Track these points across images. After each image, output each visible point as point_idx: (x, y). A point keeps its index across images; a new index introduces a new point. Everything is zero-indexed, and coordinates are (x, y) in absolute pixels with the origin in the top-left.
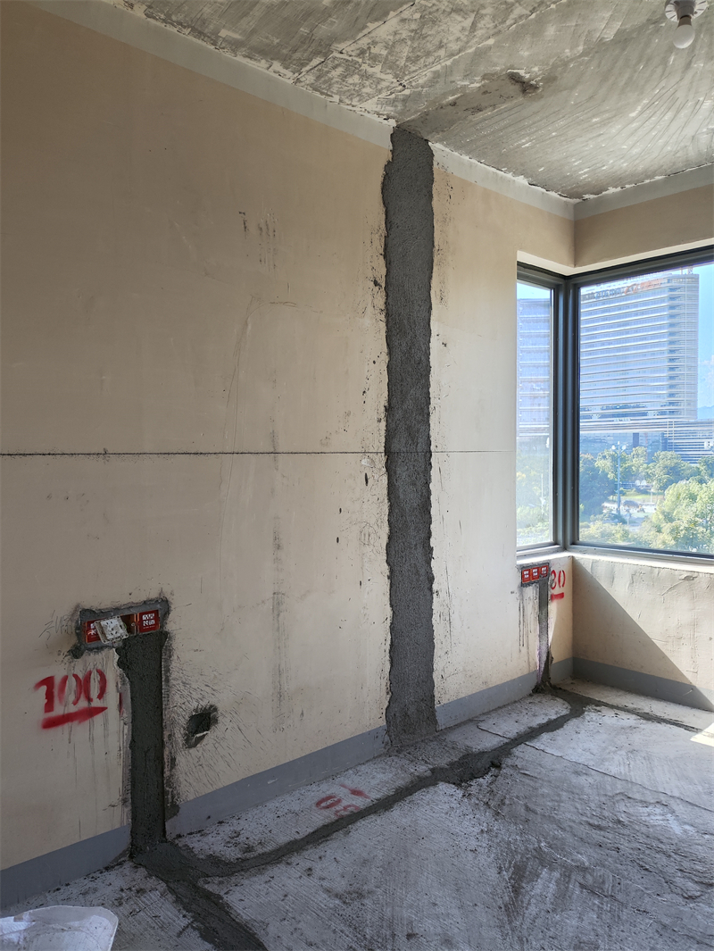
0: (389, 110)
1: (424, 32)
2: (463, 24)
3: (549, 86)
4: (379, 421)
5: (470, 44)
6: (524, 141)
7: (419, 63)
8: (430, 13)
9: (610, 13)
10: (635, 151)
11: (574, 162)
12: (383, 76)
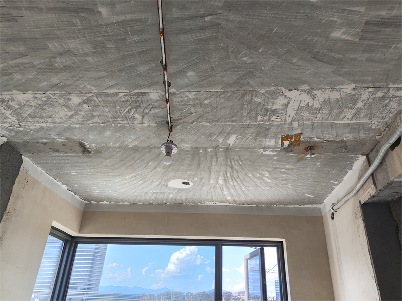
0: (6, 133)
1: (44, 107)
2: (67, 113)
3: (97, 154)
5: (66, 123)
6: (74, 171)
7: (35, 119)
8: (52, 101)
9: (135, 138)
10: (122, 190)
11: (94, 187)
12: (10, 117)
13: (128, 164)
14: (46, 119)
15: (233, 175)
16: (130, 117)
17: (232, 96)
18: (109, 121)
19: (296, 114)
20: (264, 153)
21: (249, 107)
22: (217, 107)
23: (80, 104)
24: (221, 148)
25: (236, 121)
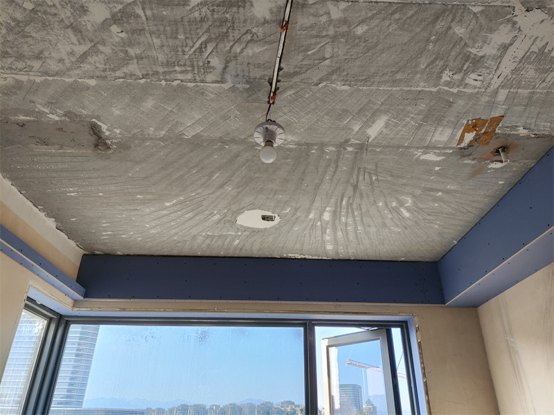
2: (74, 48)
3: (120, 152)
6: (71, 189)
9: (200, 117)
11: (104, 223)
13: (174, 177)
14: (29, 63)
15: (351, 204)
16: (201, 64)
17: (415, 18)
18: (157, 73)
19: (515, 71)
20: (422, 157)
21: (437, 48)
22: (377, 44)
23: (105, 25)
24: (351, 145)
25: (400, 81)
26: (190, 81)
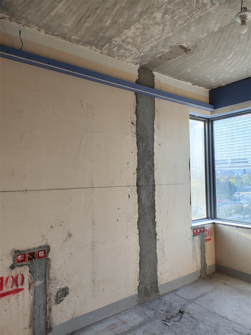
0: (136, 61)
1: (145, 32)
2: (159, 29)
3: (195, 49)
4: (134, 174)
5: (163, 36)
6: (188, 69)
7: (145, 43)
8: (146, 25)
9: (215, 21)
10: (231, 71)
11: (208, 76)
12: (132, 49)
13: (223, 47)
14: (151, 40)
16: (201, 6)
18: (188, 19)
23: (163, 17)
26: (201, 13)
